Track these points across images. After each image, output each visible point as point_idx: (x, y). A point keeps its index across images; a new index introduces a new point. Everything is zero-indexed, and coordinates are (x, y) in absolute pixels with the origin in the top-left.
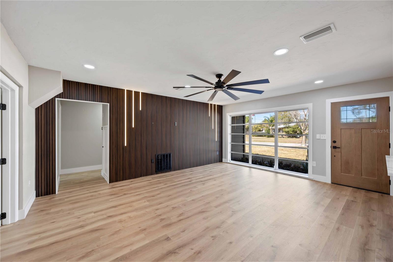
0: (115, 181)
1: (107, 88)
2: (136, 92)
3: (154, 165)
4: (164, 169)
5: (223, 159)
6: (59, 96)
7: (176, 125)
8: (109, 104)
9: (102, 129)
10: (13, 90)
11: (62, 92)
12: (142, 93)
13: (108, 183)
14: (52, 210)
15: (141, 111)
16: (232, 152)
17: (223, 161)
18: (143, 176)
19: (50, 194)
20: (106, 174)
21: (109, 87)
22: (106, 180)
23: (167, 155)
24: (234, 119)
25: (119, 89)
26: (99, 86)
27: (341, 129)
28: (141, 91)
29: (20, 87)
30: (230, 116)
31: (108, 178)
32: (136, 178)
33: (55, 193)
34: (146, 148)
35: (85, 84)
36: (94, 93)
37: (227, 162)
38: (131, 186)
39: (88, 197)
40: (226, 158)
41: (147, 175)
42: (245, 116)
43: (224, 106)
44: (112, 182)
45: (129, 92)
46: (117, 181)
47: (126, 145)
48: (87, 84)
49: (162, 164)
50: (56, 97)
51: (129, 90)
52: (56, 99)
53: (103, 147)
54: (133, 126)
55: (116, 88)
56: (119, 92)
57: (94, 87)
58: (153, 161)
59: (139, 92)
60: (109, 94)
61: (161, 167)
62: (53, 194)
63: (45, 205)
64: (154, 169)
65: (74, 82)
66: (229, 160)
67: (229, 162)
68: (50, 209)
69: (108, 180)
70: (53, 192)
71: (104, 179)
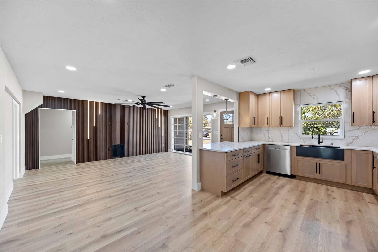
0: (80, 162)
1: (75, 100)
2: (97, 102)
3: (110, 152)
4: (119, 155)
5: (168, 149)
6: (41, 106)
7: (128, 124)
8: (76, 111)
9: (72, 127)
10: (16, 106)
11: (43, 103)
12: (101, 103)
13: (76, 163)
14: (38, 175)
15: (100, 115)
16: (175, 144)
17: (168, 151)
18: (102, 160)
19: (35, 169)
20: (74, 158)
21: (76, 100)
22: (74, 162)
23: (121, 146)
24: (176, 120)
25: (84, 100)
26: (69, 99)
27: (224, 128)
28: (100, 101)
29: (19, 104)
30: (173, 118)
31: (75, 160)
32: (97, 161)
33: (38, 168)
34: (105, 141)
35: (59, 98)
36: (65, 103)
37: (171, 151)
38: (91, 164)
39: (61, 169)
40: (170, 148)
41: (105, 159)
42: (188, 117)
43: (169, 110)
44: (78, 163)
45: (91, 103)
46: (82, 162)
47: (88, 138)
48: (60, 98)
49: (117, 152)
50: (38, 107)
51: (91, 101)
52: (39, 108)
53: (72, 140)
54: (94, 126)
55: (81, 100)
56: (84, 103)
57: (65, 100)
58: (109, 150)
59: (99, 102)
60: (76, 104)
61: (116, 154)
62: (37, 169)
63: (34, 173)
64: (111, 155)
65: (51, 97)
66: (172, 150)
67: (172, 151)
68: (37, 174)
69: (75, 162)
70: (37, 167)
71: (73, 162)
